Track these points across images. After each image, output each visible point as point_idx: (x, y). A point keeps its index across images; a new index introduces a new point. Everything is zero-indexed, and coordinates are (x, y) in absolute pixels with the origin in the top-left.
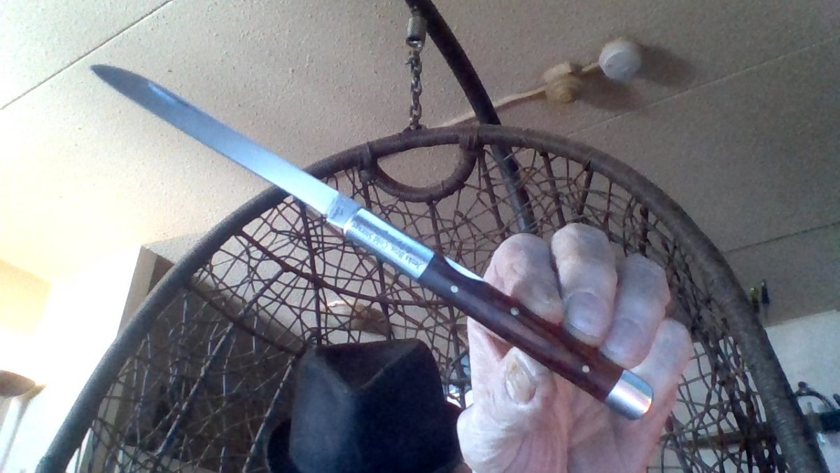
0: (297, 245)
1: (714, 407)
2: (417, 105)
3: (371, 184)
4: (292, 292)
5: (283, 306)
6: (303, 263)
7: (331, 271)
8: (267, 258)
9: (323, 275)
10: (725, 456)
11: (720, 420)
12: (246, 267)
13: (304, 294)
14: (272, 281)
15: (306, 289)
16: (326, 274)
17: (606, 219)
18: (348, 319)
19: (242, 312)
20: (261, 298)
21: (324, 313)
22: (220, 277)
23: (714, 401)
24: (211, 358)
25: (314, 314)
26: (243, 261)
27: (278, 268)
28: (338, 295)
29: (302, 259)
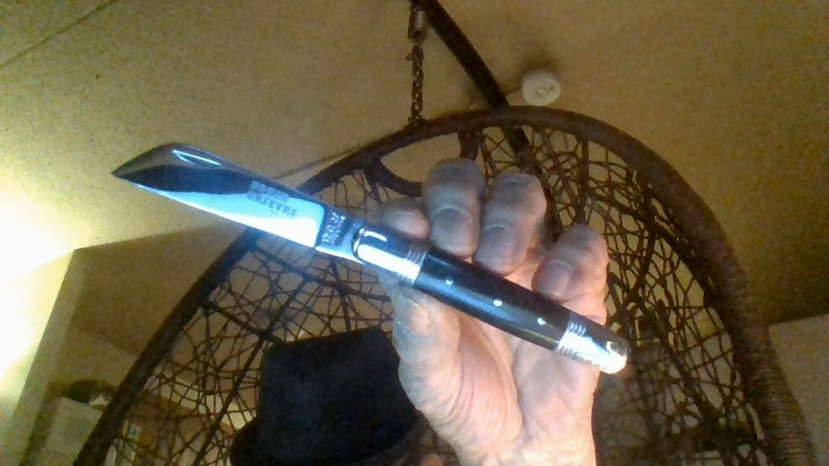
2: (419, 99)
3: (381, 185)
4: (318, 301)
6: (325, 272)
8: (286, 270)
9: (348, 281)
13: (330, 301)
14: (296, 292)
15: (331, 297)
16: (350, 280)
20: (286, 309)
21: (353, 319)
22: (241, 293)
25: (344, 320)
26: (263, 275)
28: (366, 300)
29: (324, 268)
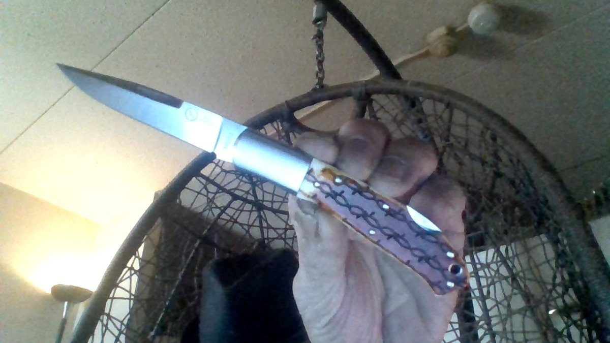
0: (241, 181)
1: (559, 285)
2: (321, 70)
3: (292, 132)
4: (241, 214)
5: (235, 224)
6: (248, 193)
7: (268, 197)
8: (220, 191)
9: (263, 201)
10: (570, 322)
11: (564, 294)
12: (206, 198)
13: (250, 214)
14: (226, 208)
15: (251, 211)
16: (265, 199)
17: (466, 145)
18: (284, 231)
19: (206, 230)
20: (219, 220)
21: (265, 227)
22: (188, 207)
23: (558, 280)
24: (186, 266)
25: (259, 228)
26: (203, 195)
27: (229, 198)
28: (275, 214)
29: (247, 190)
